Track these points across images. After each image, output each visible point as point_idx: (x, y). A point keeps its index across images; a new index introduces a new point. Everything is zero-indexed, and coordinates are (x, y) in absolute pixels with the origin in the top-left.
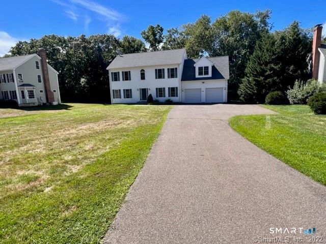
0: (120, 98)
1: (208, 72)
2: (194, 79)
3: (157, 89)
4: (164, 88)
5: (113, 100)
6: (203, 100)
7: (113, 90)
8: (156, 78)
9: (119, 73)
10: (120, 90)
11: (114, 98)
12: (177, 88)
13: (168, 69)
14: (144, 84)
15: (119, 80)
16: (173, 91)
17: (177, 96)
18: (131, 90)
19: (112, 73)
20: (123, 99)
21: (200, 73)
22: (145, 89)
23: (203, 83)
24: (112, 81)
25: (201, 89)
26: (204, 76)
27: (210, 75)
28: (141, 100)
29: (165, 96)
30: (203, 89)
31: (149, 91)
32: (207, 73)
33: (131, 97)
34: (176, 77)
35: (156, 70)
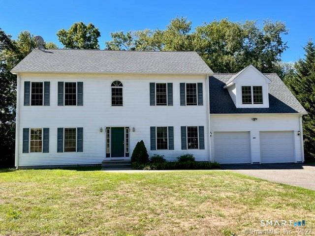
0: (46, 150)
1: (261, 97)
2: (233, 110)
3: (152, 129)
4: (171, 129)
5: (21, 157)
6: (256, 158)
7: (26, 131)
8: (152, 103)
9: (48, 84)
10: (47, 130)
11: (25, 150)
12: (202, 128)
13: (182, 85)
14: (117, 118)
15: (47, 103)
16: (193, 135)
17: (202, 147)
18: (81, 130)
19: (27, 84)
20: (53, 155)
21: (246, 100)
22: (121, 129)
23: (254, 119)
24: (26, 103)
25: (249, 132)
26: (253, 106)
27: (266, 104)
28: (108, 155)
29: (172, 148)
30: (255, 133)
31: (131, 134)
32: (259, 100)
33: (80, 149)
34: (201, 103)
35: (152, 85)
